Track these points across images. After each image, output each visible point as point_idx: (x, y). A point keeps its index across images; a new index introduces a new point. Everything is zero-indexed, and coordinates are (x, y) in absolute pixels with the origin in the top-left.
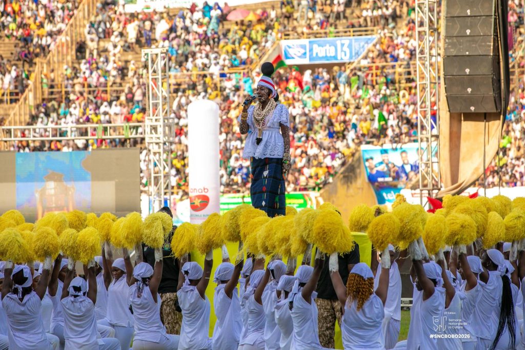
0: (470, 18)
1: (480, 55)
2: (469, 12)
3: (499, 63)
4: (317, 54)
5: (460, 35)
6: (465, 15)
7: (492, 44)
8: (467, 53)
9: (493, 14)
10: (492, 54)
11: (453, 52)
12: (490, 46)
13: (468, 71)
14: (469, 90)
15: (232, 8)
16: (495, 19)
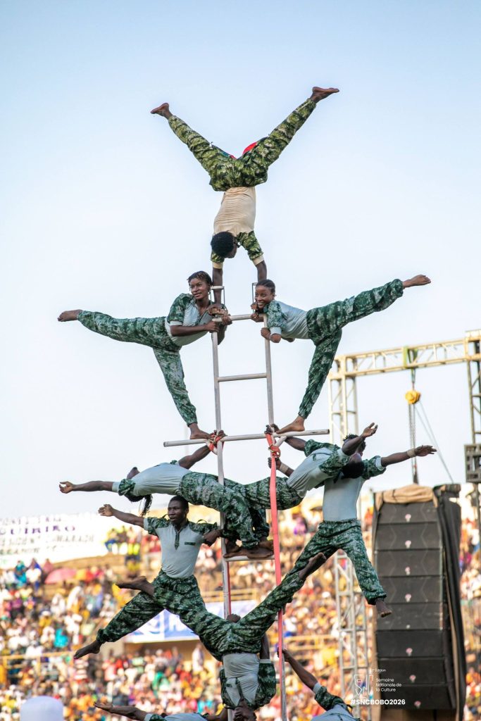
0: (409, 580)
1: (426, 630)
2: (408, 571)
3: (450, 640)
4: (175, 627)
5: (396, 602)
6: (402, 575)
7: (441, 614)
8: (408, 627)
9: (441, 573)
10: (441, 628)
11: (388, 624)
12: (438, 617)
13: (409, 651)
14: (413, 678)
15: (56, 566)
16: (444, 581)
